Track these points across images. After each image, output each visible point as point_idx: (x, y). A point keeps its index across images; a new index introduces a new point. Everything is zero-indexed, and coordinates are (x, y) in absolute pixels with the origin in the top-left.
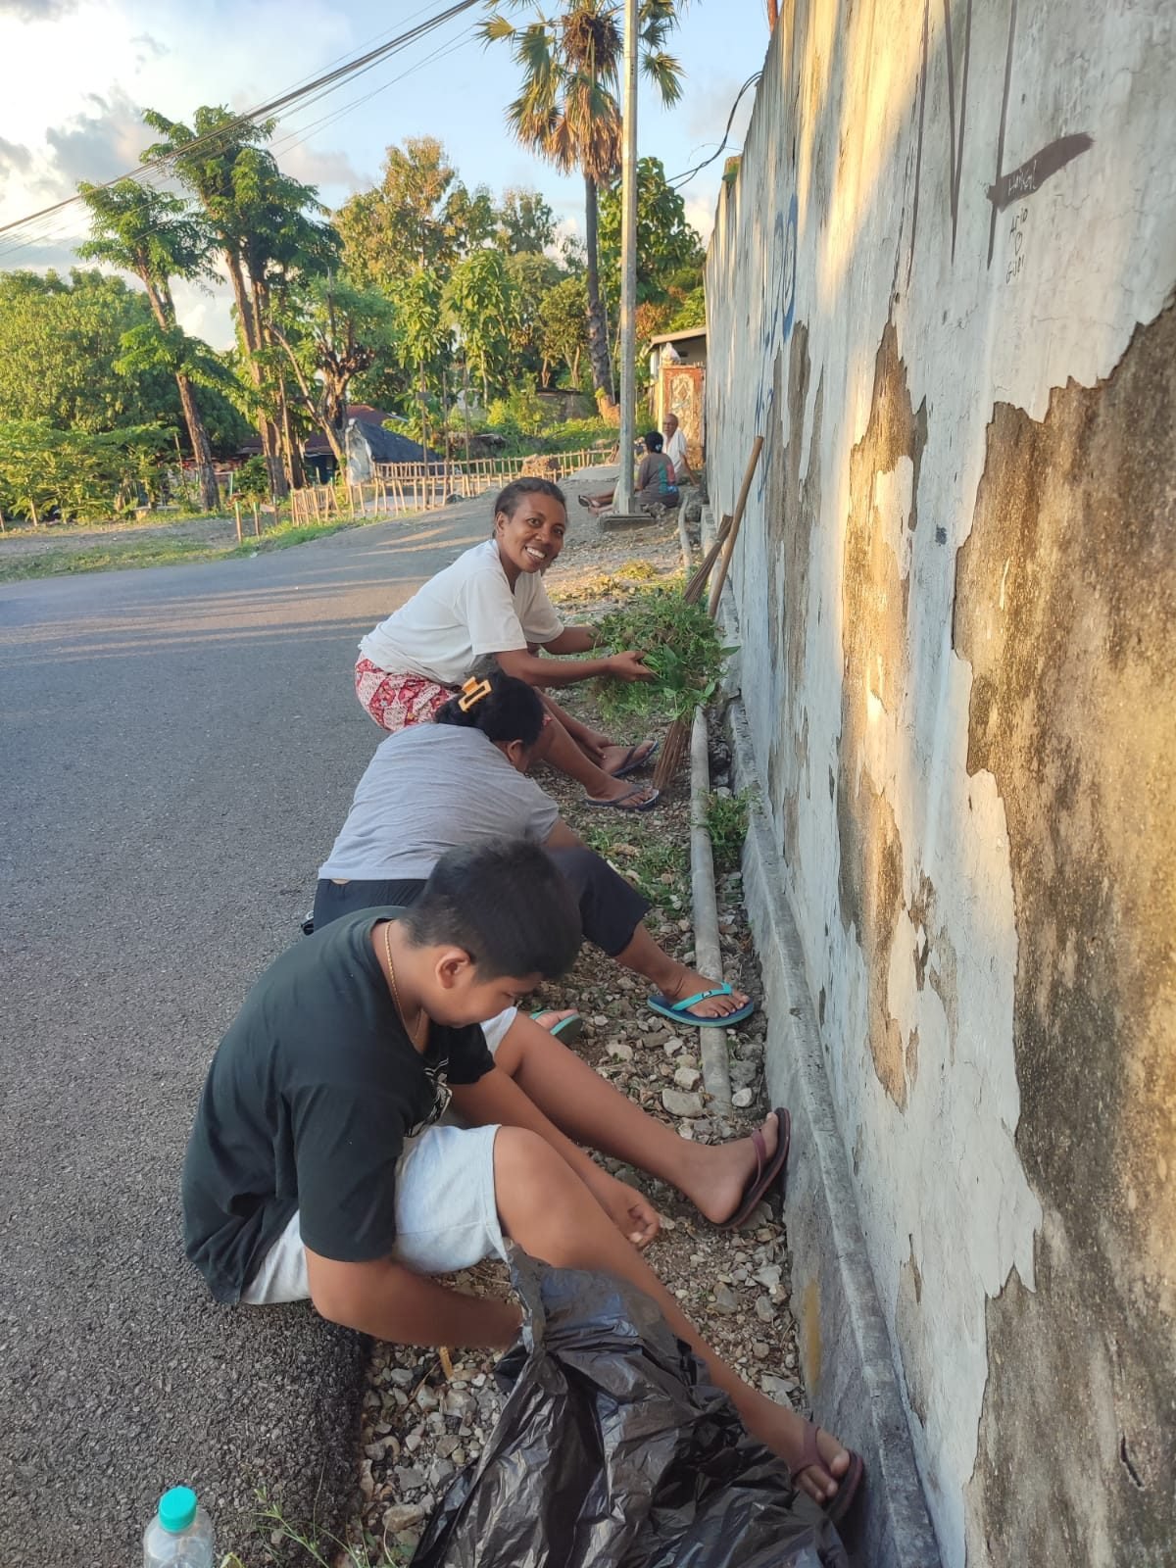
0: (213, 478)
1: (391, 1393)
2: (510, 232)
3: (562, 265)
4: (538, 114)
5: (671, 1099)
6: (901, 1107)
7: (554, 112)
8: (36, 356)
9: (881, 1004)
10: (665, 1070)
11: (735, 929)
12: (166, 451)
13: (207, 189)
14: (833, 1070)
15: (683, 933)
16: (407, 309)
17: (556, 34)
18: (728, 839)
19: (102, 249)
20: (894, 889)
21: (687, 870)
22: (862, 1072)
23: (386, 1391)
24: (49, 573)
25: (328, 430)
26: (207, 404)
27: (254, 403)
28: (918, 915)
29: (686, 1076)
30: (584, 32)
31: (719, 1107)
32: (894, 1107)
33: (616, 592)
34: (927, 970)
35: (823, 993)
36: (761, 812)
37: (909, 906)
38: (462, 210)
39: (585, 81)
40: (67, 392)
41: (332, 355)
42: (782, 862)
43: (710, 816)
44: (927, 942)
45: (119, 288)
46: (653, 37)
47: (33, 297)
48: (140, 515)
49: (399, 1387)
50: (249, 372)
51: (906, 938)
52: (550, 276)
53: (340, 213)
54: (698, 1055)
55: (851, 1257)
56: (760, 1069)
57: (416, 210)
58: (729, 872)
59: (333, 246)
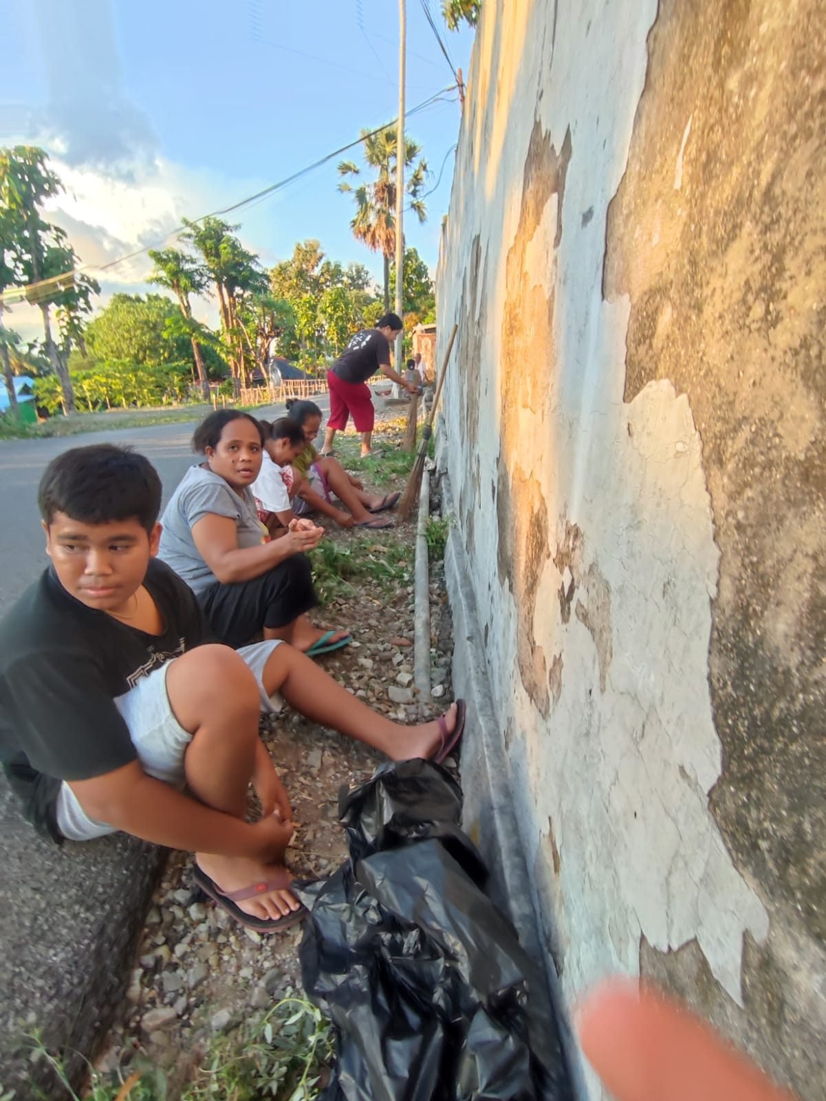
0: (208, 388)
1: (171, 910)
2: (350, 281)
3: (373, 296)
4: (363, 226)
5: (395, 693)
6: (545, 714)
7: (369, 226)
8: (128, 331)
9: (528, 635)
10: (391, 674)
11: (438, 591)
12: (188, 375)
13: (207, 255)
14: (492, 676)
15: (409, 594)
16: (301, 312)
17: (371, 191)
18: (437, 542)
19: (159, 280)
20: (539, 545)
21: (413, 561)
22: (512, 682)
23: (168, 908)
24: (126, 427)
25: (261, 365)
26: (206, 354)
27: (228, 353)
28: (563, 560)
29: (404, 678)
30: (383, 191)
31: (423, 697)
32: (537, 712)
33: (389, 430)
34: (573, 604)
35: (487, 627)
36: (455, 527)
37: (554, 555)
38: (328, 270)
39: (384, 212)
40: (142, 348)
41: (263, 330)
42: (466, 553)
43: (427, 530)
44: (573, 580)
45: (168, 301)
46: (414, 193)
47: (128, 303)
48: (175, 404)
49: (179, 904)
50: (226, 339)
51: (551, 579)
52: (368, 301)
53: (272, 271)
54: (412, 665)
55: (502, 810)
56: (449, 673)
57: (307, 270)
58: (437, 561)
59: (266, 282)
